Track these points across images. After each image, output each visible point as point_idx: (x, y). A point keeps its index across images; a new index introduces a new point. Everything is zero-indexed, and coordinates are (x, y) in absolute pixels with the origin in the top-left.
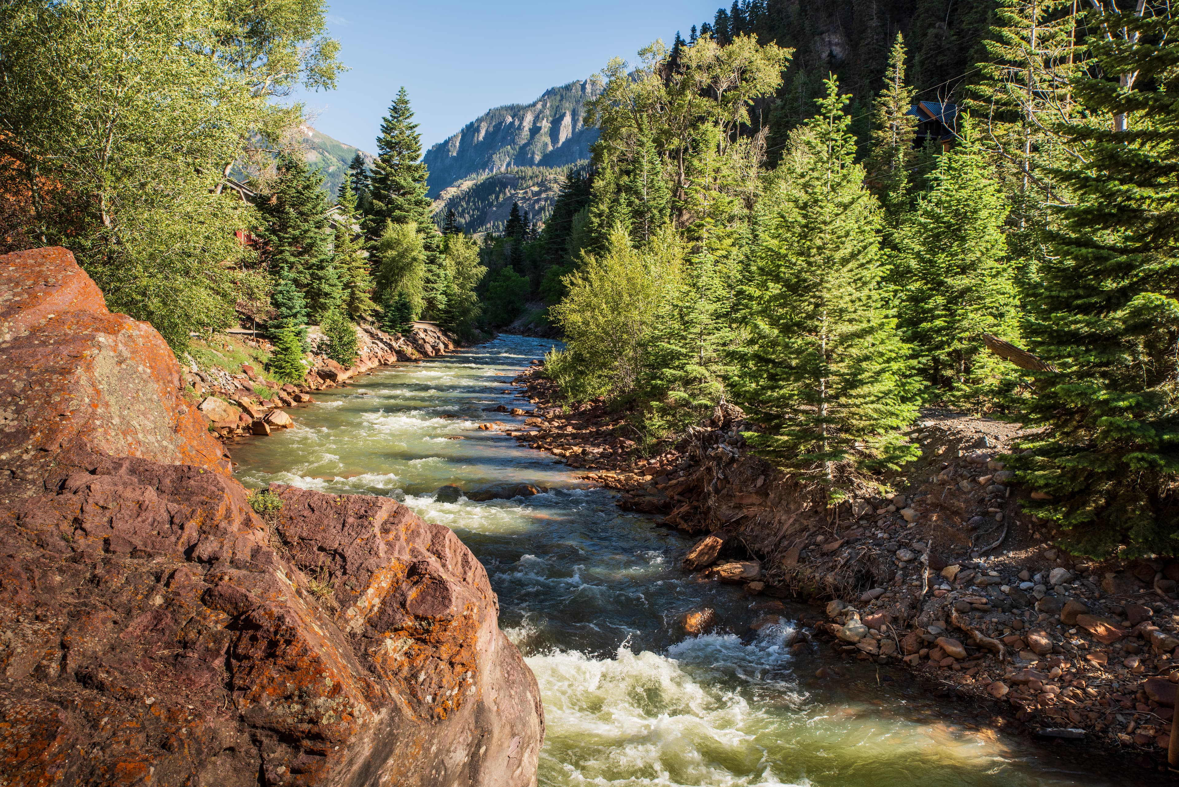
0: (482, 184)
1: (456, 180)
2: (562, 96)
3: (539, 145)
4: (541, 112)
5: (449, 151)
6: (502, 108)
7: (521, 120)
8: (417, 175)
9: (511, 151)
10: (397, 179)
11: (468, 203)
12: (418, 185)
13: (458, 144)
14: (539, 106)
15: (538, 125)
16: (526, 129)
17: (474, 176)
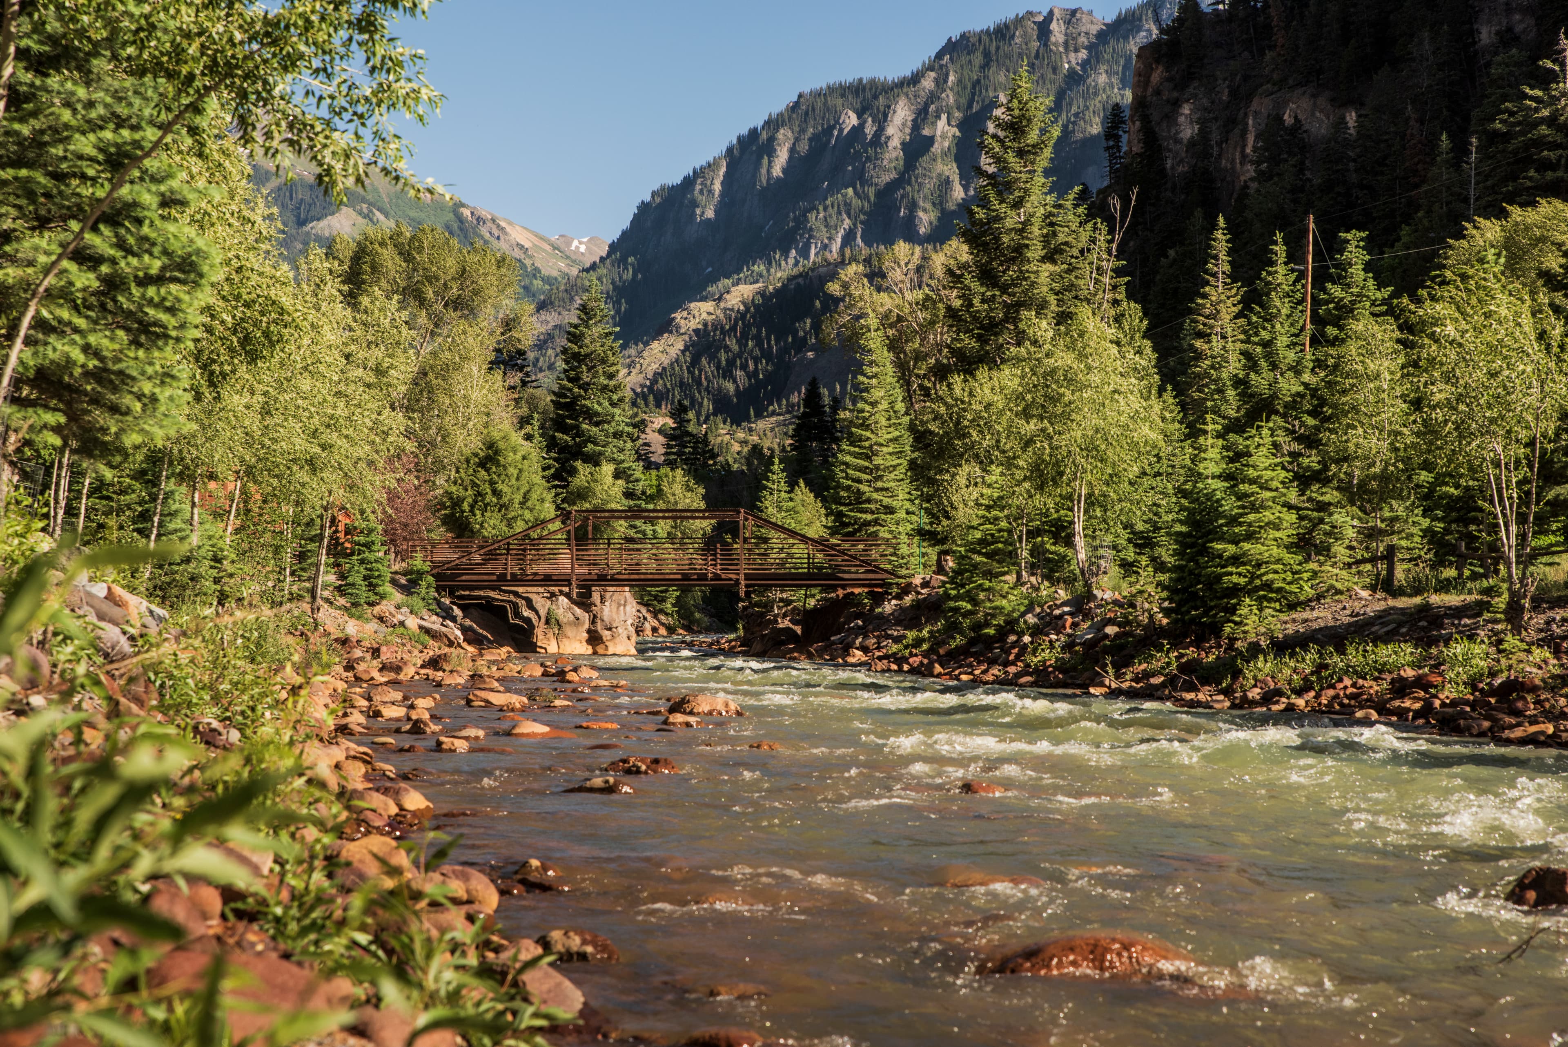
0: (777, 291)
1: (714, 279)
2: (987, 55)
3: (929, 185)
4: (933, 97)
5: (695, 204)
6: (831, 89)
7: (882, 120)
8: (615, 397)
9: (856, 203)
10: (588, 403)
11: (742, 342)
12: (617, 411)
13: (717, 187)
14: (928, 83)
15: (926, 132)
16: (895, 142)
17: (759, 267)
